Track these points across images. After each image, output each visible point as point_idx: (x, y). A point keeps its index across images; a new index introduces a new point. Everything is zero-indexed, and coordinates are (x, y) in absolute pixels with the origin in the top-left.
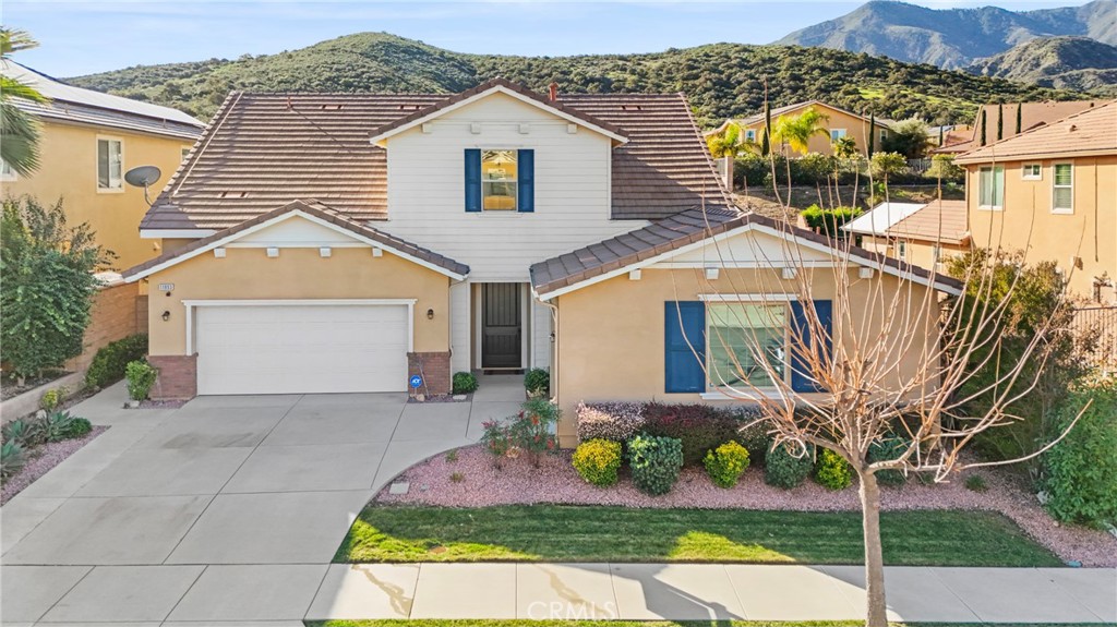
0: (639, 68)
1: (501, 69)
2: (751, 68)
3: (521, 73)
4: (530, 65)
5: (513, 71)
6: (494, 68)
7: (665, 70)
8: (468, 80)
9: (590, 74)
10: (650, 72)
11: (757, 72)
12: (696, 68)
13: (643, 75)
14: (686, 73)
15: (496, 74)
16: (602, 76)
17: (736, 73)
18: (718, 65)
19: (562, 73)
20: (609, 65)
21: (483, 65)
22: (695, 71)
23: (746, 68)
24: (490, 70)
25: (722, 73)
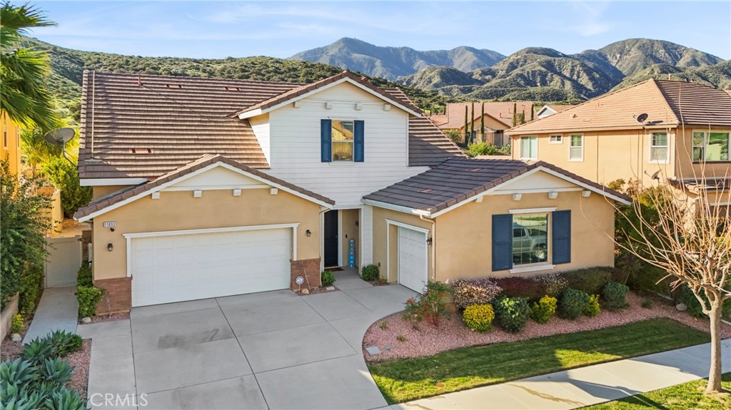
0: (208, 69)
1: (105, 63)
2: (282, 73)
3: (120, 66)
4: (127, 61)
5: (114, 65)
6: (99, 62)
7: (226, 71)
8: (77, 69)
9: (174, 70)
10: (216, 71)
11: (286, 76)
12: (247, 71)
13: (211, 74)
14: (241, 74)
15: (101, 66)
16: (183, 72)
17: (272, 76)
18: (261, 70)
19: (153, 68)
20: (187, 65)
21: (90, 59)
22: (246, 73)
23: (279, 73)
24: (95, 63)
25: (264, 75)
